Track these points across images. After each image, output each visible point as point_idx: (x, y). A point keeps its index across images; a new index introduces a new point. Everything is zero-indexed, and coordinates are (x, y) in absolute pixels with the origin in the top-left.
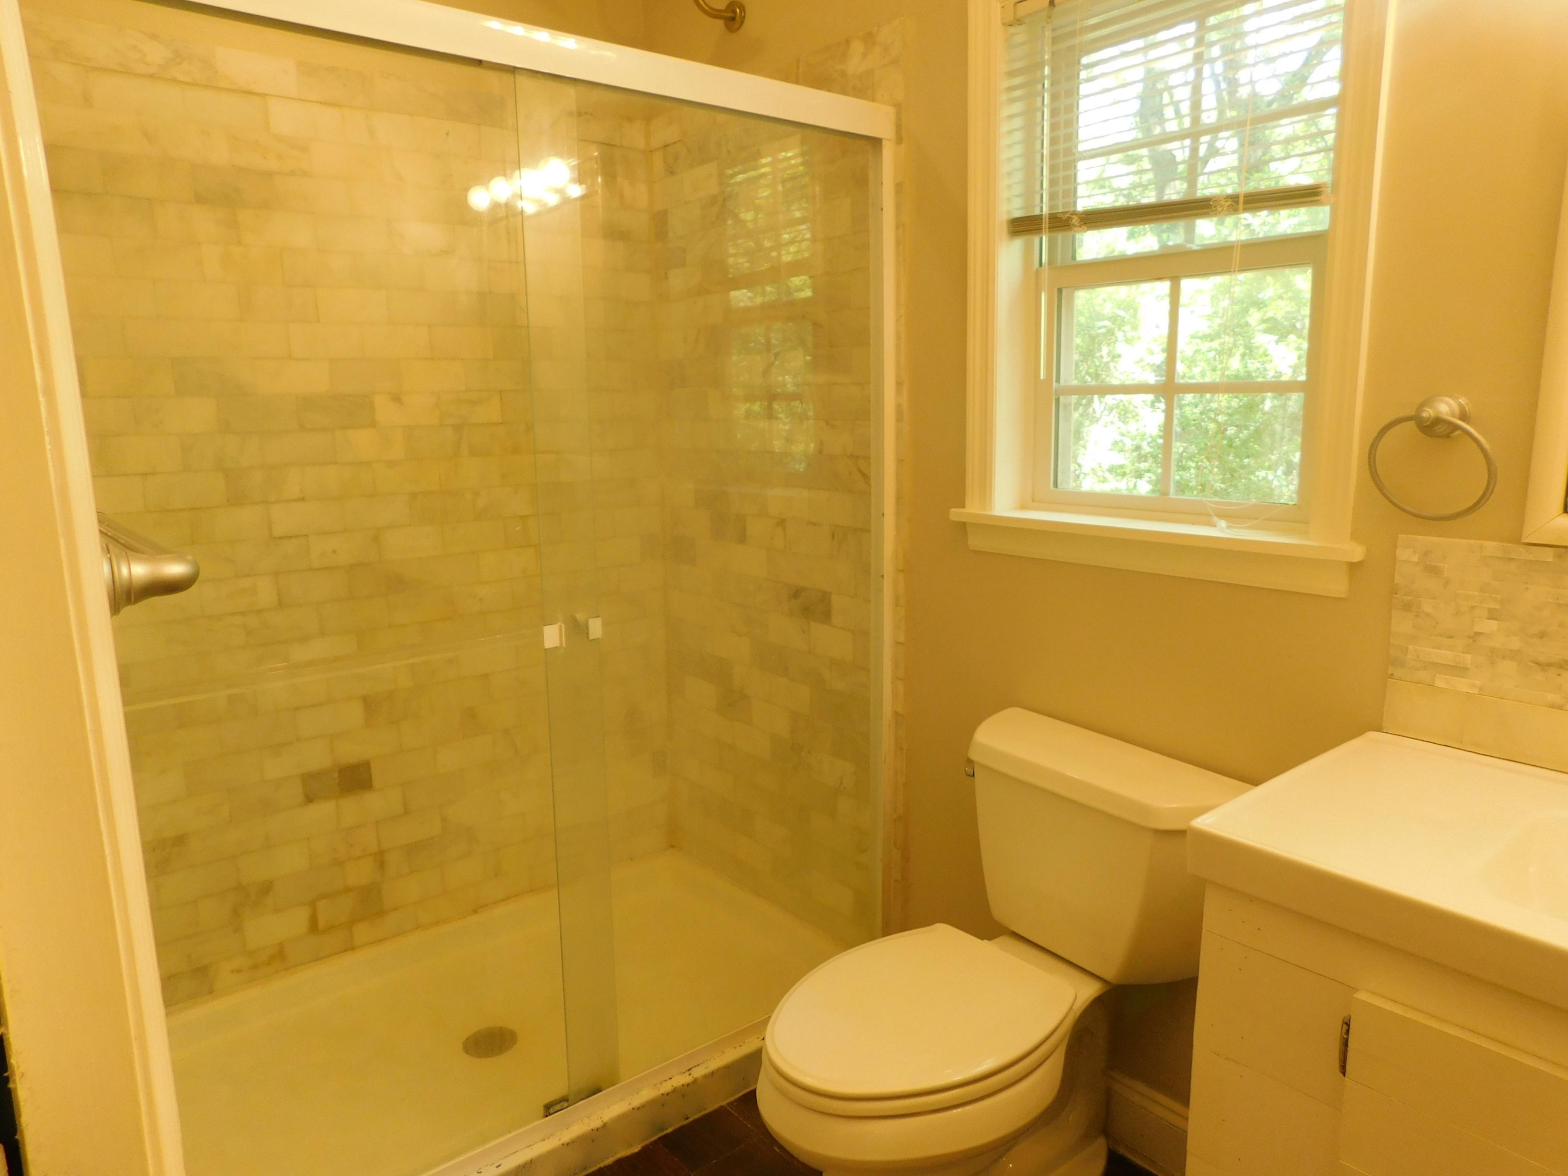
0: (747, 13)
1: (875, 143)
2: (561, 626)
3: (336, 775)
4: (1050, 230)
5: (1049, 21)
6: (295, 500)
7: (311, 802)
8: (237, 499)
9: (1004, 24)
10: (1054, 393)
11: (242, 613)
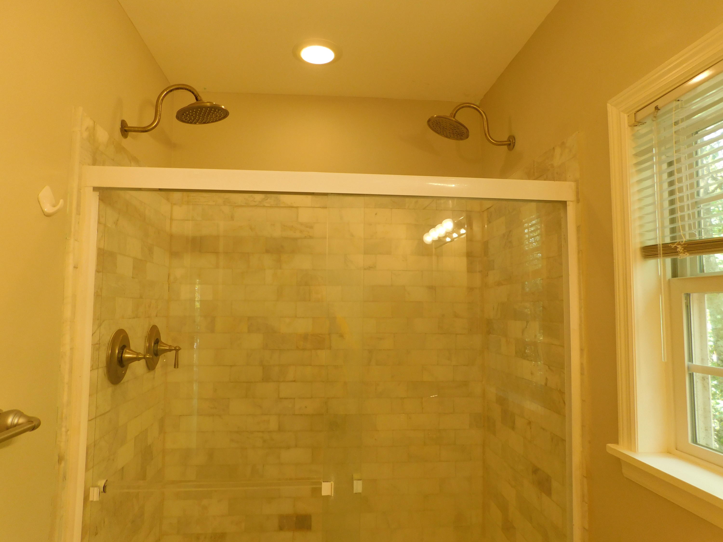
0: (516, 140)
1: (564, 203)
2: (332, 484)
3: (295, 519)
4: (664, 255)
5: (655, 119)
6: (291, 381)
7: (282, 530)
8: (266, 379)
9: (630, 126)
10: (686, 369)
11: (263, 432)
